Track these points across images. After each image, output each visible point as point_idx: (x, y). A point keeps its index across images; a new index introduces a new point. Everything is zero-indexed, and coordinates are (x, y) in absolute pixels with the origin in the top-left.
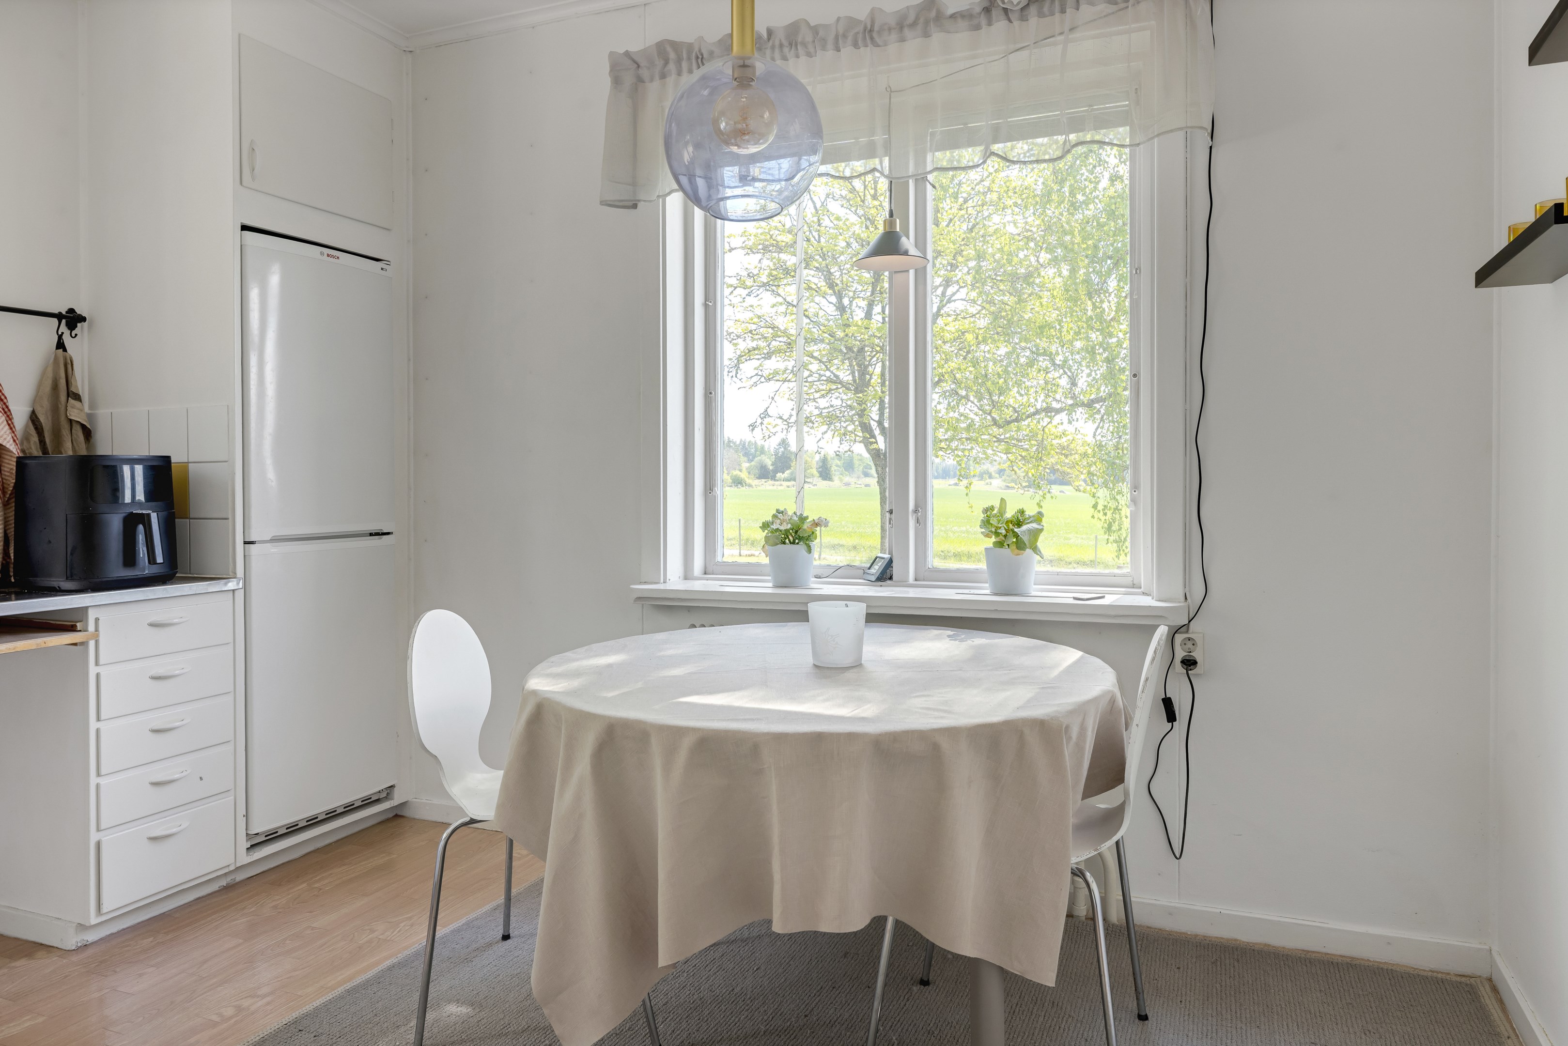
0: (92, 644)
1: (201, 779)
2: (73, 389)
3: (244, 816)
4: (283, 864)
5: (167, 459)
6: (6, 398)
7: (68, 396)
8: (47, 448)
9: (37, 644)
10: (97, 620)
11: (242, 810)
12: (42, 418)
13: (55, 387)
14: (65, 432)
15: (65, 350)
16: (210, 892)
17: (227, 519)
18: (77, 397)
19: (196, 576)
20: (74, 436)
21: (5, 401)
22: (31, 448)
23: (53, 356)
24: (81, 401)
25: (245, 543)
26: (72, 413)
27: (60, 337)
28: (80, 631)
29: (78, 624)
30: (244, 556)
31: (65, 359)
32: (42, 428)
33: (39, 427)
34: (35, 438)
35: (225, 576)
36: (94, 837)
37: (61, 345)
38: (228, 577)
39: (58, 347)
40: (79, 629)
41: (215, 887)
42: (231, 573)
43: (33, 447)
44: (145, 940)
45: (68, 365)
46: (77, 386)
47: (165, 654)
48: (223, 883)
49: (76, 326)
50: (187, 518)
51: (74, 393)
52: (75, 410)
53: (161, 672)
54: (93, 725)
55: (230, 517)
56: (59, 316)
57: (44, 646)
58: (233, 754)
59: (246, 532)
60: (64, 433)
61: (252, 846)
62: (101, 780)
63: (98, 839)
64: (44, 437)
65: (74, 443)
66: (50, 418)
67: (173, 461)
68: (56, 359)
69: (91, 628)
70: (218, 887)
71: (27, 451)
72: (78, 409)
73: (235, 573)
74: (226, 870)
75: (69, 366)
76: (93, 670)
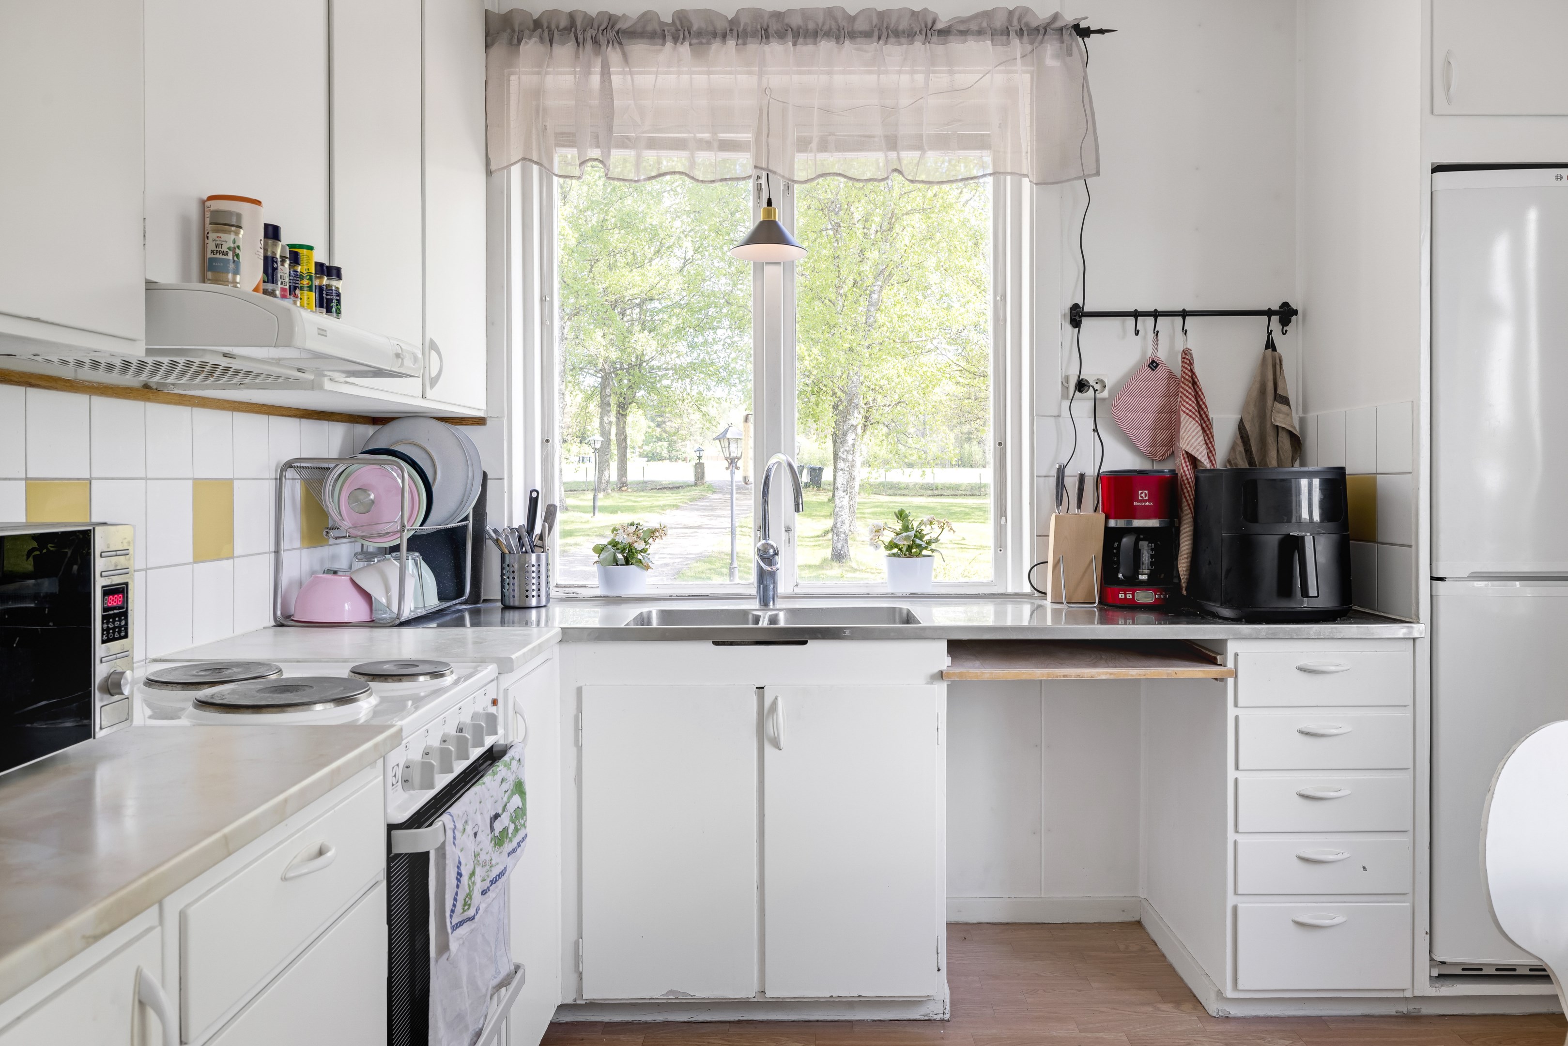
0: (1231, 681)
1: (1364, 868)
2: (1280, 392)
3: (1427, 933)
4: (1494, 1015)
5: (1342, 470)
6: (1206, 407)
7: (1275, 399)
8: (1253, 458)
9: (1168, 674)
10: (1236, 655)
11: (1423, 925)
12: (1248, 426)
13: (1263, 391)
14: (1271, 440)
15: (1274, 349)
16: (1382, 1013)
17: (1410, 546)
18: (1285, 401)
19: (1382, 614)
20: (1280, 444)
21: (1205, 410)
22: (1236, 458)
23: (1261, 357)
24: (1289, 405)
25: (1433, 578)
26: (1277, 419)
27: (1270, 333)
28: (1221, 665)
29: (1218, 657)
30: (1431, 596)
31: (1274, 359)
32: (1248, 437)
33: (1244, 435)
34: (1241, 448)
35: (1407, 620)
36: (1231, 900)
37: (1270, 345)
38: (1411, 620)
39: (1267, 347)
40: (1219, 662)
41: (1391, 1010)
42: (1414, 617)
43: (1238, 457)
44: (1282, 1041)
45: (1277, 365)
46: (1285, 389)
47: (1317, 706)
48: (1404, 1009)
49: (1290, 321)
50: (1375, 542)
51: (1281, 396)
52: (1281, 415)
53: (1312, 727)
54: (1231, 774)
55: (1413, 544)
56: (1269, 313)
57: (1174, 676)
58: (1411, 848)
59: (1434, 564)
60: (1270, 442)
61: (1440, 976)
62: (1240, 838)
63: (1235, 903)
64: (1250, 446)
65: (1280, 452)
66: (1257, 426)
67: (1347, 472)
68: (1264, 359)
69: (1230, 664)
70: (1394, 1011)
71: (1232, 462)
72: (1284, 413)
73: (1418, 617)
74: (1401, 995)
75: (1278, 367)
76: (1231, 712)
